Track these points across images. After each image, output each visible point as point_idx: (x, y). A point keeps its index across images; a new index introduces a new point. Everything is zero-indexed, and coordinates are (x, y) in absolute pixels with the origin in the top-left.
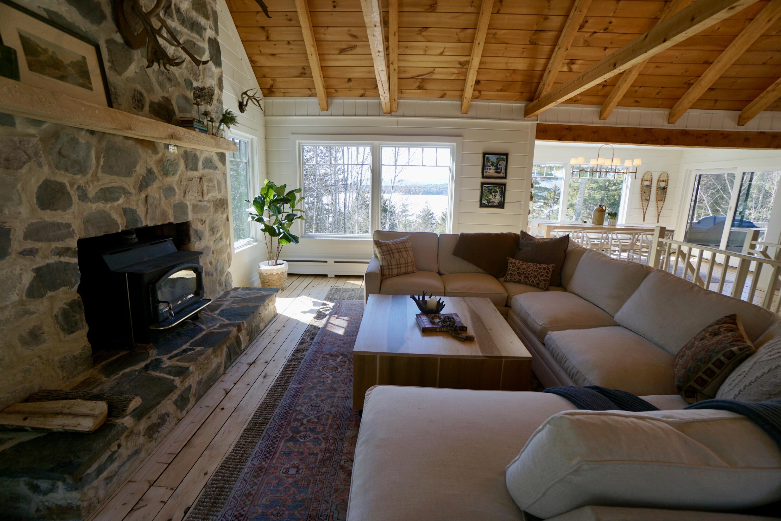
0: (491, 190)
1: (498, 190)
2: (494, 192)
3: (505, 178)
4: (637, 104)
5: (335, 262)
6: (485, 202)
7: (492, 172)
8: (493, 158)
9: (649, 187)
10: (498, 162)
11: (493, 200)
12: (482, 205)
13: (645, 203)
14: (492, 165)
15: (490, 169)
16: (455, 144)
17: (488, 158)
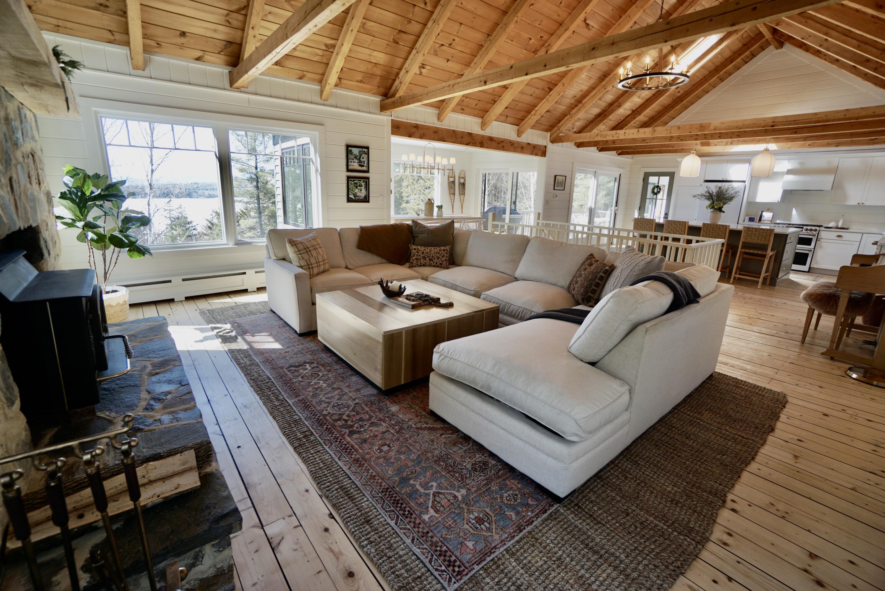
0: (356, 184)
1: (363, 184)
2: (360, 186)
3: (368, 171)
4: (462, 111)
5: (184, 280)
6: (351, 196)
7: (355, 165)
8: (356, 151)
9: (454, 182)
10: (361, 156)
11: (358, 194)
12: (349, 200)
13: (452, 196)
14: (356, 157)
15: (354, 162)
16: (317, 133)
17: (351, 151)
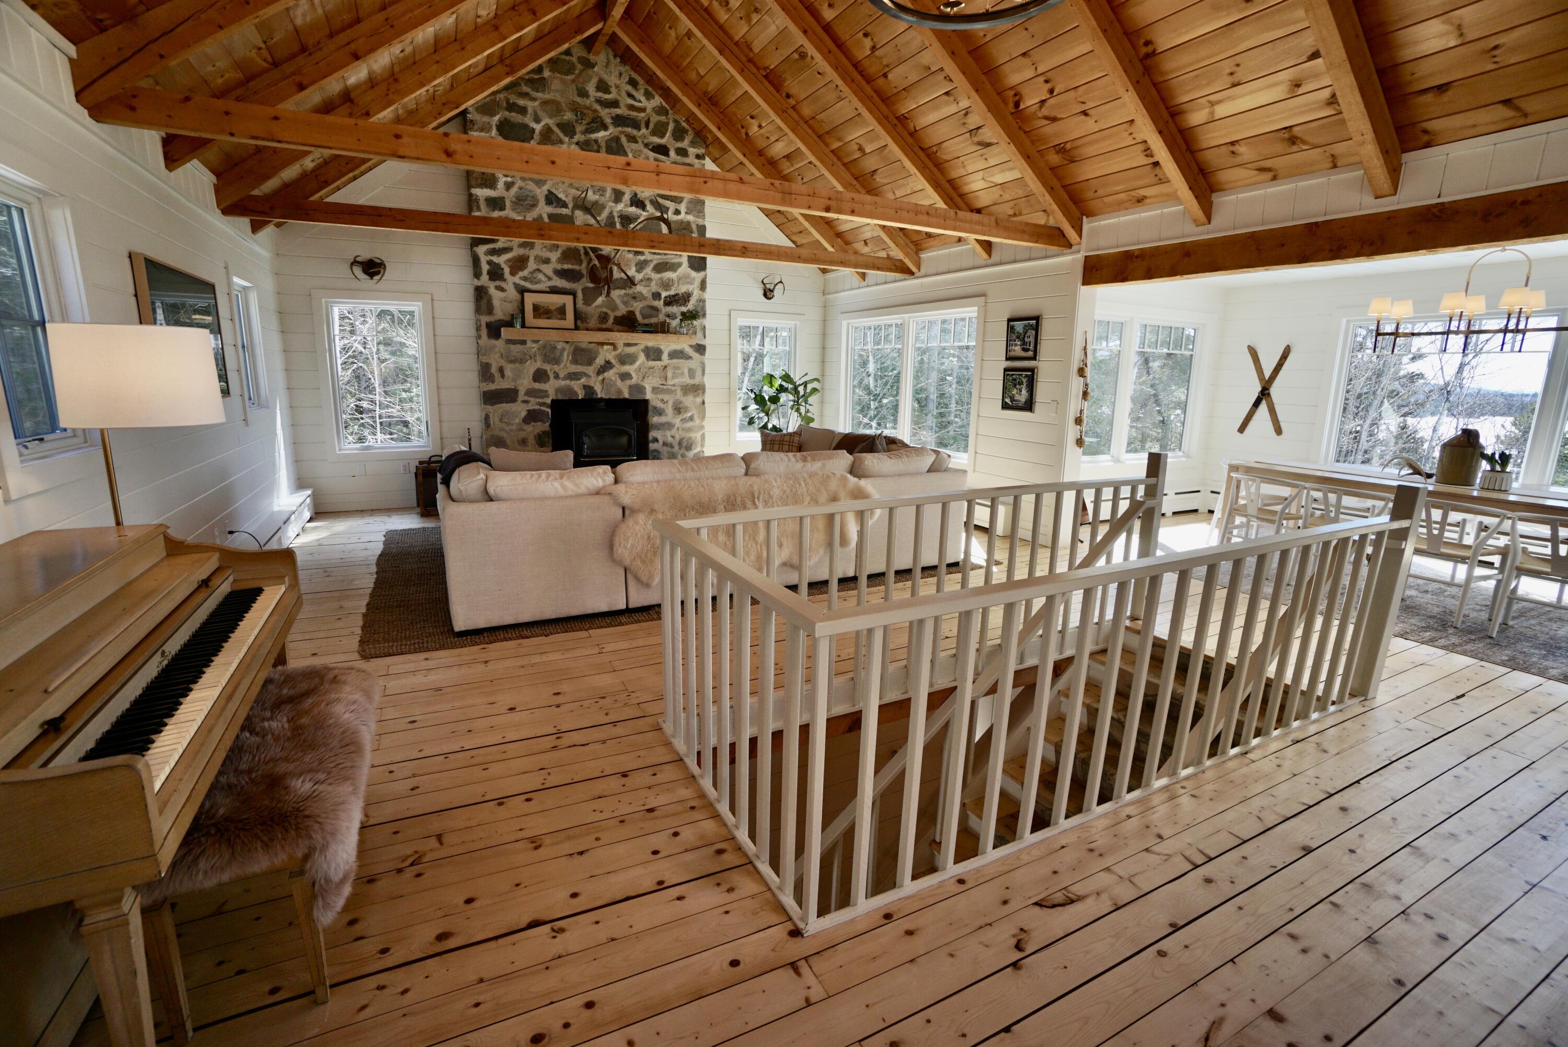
0: (1015, 380)
1: (1024, 380)
2: (1020, 383)
3: (1034, 358)
6: (1008, 400)
7: (1017, 350)
8: (1019, 326)
10: (1025, 333)
11: (1017, 397)
12: (1005, 406)
14: (1018, 337)
15: (1016, 345)
16: (976, 308)
17: (1013, 327)
